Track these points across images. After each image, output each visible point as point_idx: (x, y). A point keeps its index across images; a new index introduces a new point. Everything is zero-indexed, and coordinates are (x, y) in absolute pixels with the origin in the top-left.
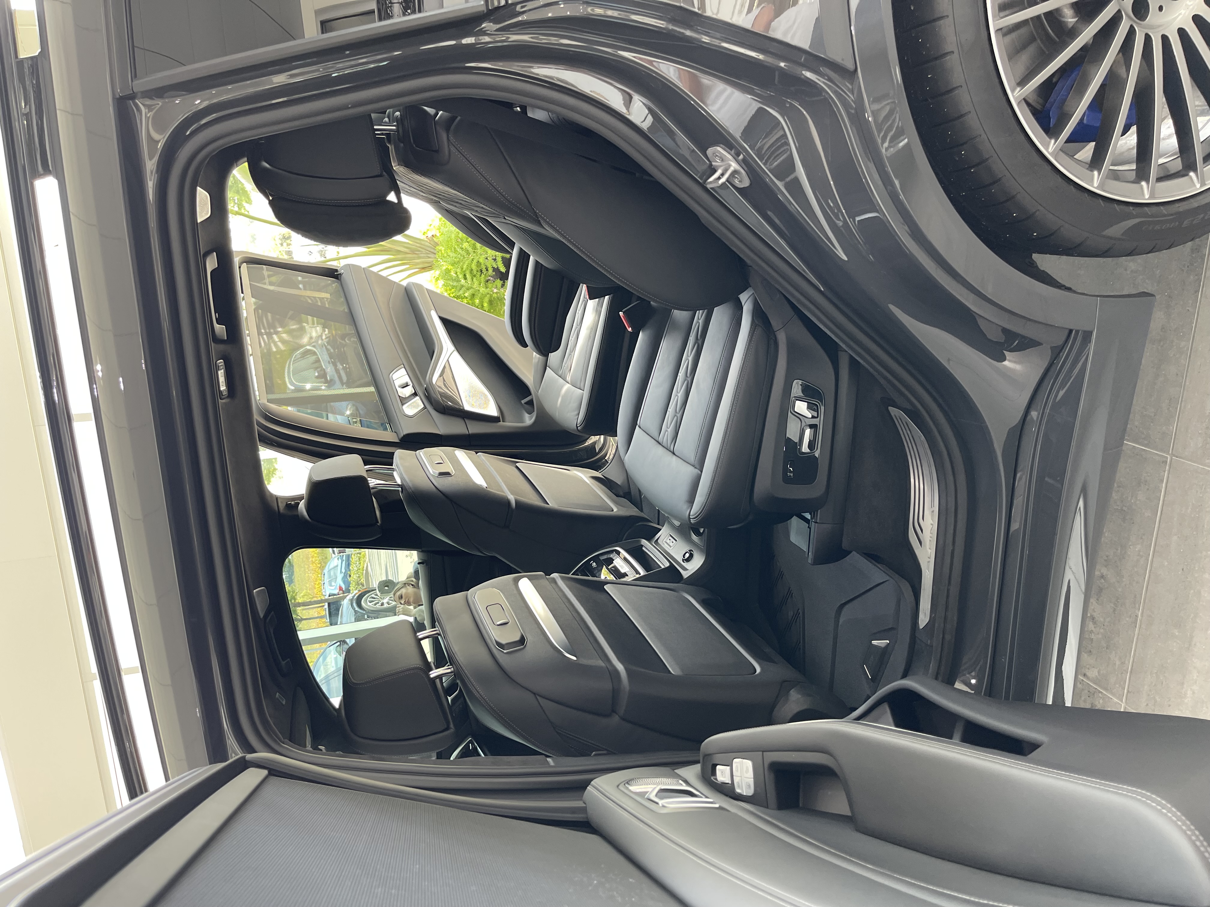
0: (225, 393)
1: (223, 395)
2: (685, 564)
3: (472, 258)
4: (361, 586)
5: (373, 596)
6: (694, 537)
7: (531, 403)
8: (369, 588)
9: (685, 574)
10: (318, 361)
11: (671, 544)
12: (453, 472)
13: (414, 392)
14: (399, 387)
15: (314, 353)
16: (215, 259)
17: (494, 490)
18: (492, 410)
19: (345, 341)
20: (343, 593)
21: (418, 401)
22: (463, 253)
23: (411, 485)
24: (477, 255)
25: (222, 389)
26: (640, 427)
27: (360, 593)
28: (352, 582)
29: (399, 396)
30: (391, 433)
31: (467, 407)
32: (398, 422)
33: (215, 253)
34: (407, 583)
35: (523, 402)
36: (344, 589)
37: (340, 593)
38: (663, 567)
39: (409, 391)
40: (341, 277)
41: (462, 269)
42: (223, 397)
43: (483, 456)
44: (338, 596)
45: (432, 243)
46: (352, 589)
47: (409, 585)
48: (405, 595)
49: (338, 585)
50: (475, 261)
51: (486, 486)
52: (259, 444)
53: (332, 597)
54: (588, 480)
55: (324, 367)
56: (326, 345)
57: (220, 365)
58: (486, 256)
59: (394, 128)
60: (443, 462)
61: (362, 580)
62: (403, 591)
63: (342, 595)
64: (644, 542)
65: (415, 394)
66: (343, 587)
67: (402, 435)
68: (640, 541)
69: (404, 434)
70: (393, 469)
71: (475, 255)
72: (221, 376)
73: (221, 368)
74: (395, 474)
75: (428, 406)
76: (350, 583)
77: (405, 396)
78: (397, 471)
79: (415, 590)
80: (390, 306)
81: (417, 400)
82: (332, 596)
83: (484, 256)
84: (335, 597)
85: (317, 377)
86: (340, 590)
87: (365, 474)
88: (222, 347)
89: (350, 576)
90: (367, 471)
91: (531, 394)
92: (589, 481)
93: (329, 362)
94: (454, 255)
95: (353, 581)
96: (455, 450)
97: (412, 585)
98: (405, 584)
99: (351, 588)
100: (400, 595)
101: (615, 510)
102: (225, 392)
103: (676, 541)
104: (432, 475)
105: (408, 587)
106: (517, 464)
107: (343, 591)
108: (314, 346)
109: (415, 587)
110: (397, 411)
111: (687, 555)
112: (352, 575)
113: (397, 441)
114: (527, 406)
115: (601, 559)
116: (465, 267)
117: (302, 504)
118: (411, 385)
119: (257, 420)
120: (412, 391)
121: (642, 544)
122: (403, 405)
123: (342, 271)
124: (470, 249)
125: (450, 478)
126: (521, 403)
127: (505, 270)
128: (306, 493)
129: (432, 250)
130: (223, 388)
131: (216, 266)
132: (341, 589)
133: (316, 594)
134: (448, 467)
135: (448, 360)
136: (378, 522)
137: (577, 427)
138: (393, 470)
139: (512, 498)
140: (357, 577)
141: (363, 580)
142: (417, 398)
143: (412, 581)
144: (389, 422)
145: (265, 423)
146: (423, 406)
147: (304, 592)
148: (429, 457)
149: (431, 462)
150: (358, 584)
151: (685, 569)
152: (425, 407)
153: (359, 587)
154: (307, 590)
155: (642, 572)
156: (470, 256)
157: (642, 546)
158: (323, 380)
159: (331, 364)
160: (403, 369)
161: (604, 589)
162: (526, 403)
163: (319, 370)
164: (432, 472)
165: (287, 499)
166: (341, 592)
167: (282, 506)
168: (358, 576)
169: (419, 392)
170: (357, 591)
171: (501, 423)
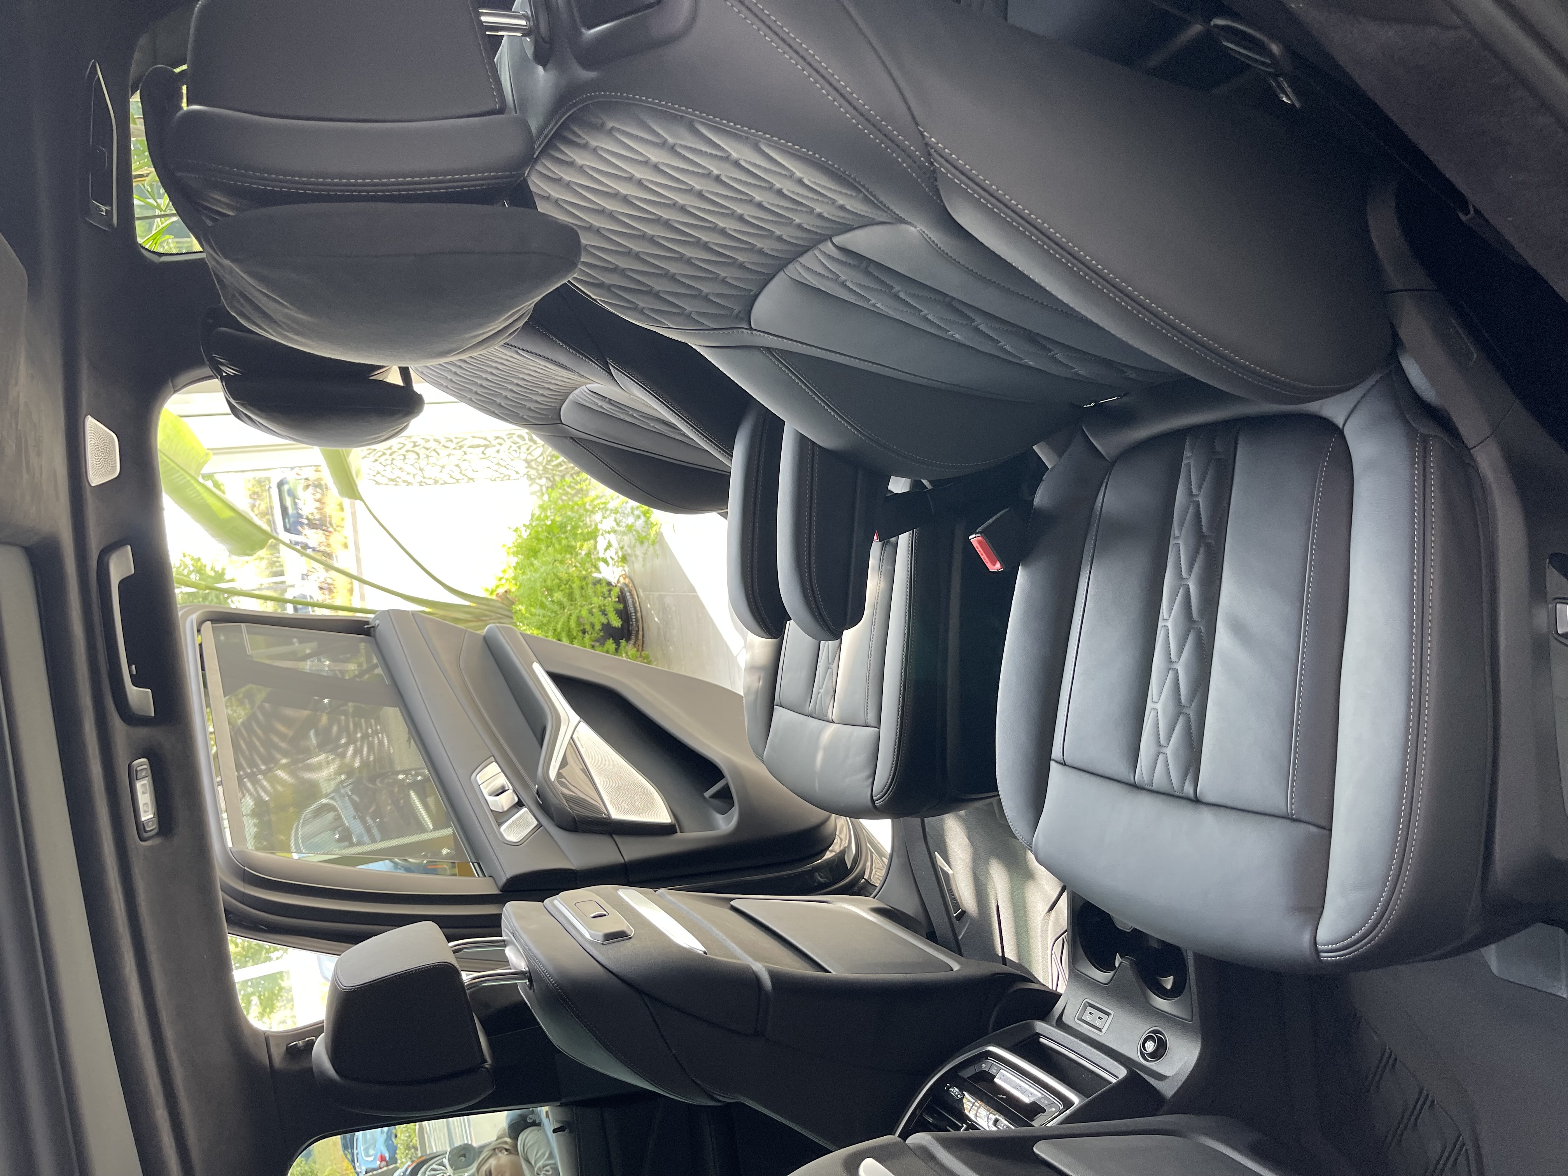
0: (152, 827)
1: (146, 831)
2: (1153, 1065)
3: (569, 612)
4: (413, 1150)
5: (434, 1166)
6: (1161, 1003)
7: (725, 796)
8: (427, 1155)
9: (1168, 1089)
10: (338, 818)
11: (1098, 1023)
12: (632, 932)
13: (517, 800)
14: (490, 795)
15: (333, 809)
16: (128, 559)
17: (719, 957)
18: (661, 815)
19: (376, 785)
20: (387, 1165)
21: (526, 814)
22: (556, 607)
23: (550, 968)
24: (576, 609)
25: (144, 818)
26: (1064, 764)
27: (414, 1164)
28: (399, 1145)
29: (492, 810)
30: (482, 878)
31: (616, 815)
32: (494, 858)
33: (129, 547)
34: (498, 1148)
35: (707, 794)
36: (388, 1159)
37: (382, 1166)
38: (1114, 1081)
39: (506, 800)
40: (374, 631)
41: (555, 630)
42: (146, 835)
43: (670, 894)
44: (380, 1171)
45: (506, 602)
46: (401, 1157)
47: (500, 1151)
48: (496, 1168)
49: (379, 1154)
50: (573, 618)
51: (704, 949)
52: (227, 931)
53: (371, 1174)
54: (871, 915)
55: (347, 824)
56: (350, 793)
57: (139, 769)
58: (590, 607)
59: (523, 22)
60: (605, 913)
61: (414, 1141)
62: (492, 1162)
63: (385, 1169)
64: (1040, 1026)
65: (520, 804)
66: (387, 1156)
67: (504, 880)
68: (1031, 1027)
69: (508, 876)
70: (504, 941)
71: (572, 608)
72: (144, 793)
73: (143, 774)
74: (509, 952)
75: (545, 822)
76: (396, 1148)
77: (503, 808)
78: (514, 944)
79: (512, 1157)
80: (462, 667)
81: (524, 813)
82: (370, 1172)
83: (586, 608)
84: (375, 1172)
85: (339, 841)
86: (381, 1161)
87: (452, 959)
88: (143, 732)
89: (396, 1136)
90: (455, 952)
91: (723, 777)
92: (874, 917)
93: (354, 818)
94: (542, 612)
95: (401, 1144)
96: (618, 889)
97: (507, 1150)
98: (494, 1149)
99: (398, 1156)
100: (488, 1171)
101: (956, 967)
102: (150, 824)
103: (1108, 1014)
104: (591, 942)
105: (500, 1155)
106: (732, 903)
107: (387, 1162)
108: (332, 798)
109: (510, 1153)
110: (490, 837)
111: (1150, 1046)
112: (399, 1135)
113: (496, 892)
114: (715, 802)
115: (966, 1077)
116: (559, 626)
117: (319, 1043)
118: (511, 787)
119: (221, 880)
120: (513, 798)
121: (1038, 1031)
122: (500, 824)
123: (377, 622)
124: (565, 600)
125: (628, 943)
126: (704, 798)
127: (621, 623)
128: (327, 1018)
129: (507, 613)
130: (147, 814)
131: (131, 570)
132: (383, 1159)
133: (346, 1170)
134: (616, 923)
135: (572, 738)
136: (485, 1061)
137: (873, 801)
138: (504, 944)
139: (759, 968)
140: (406, 1137)
141: (416, 1141)
142: (524, 810)
143: (506, 1143)
144: (476, 858)
145: (242, 889)
146: (536, 823)
147: (327, 1170)
148: (575, 907)
149: (581, 916)
150: (408, 1148)
151: (1160, 1077)
152: (540, 825)
153: (410, 1153)
154: (332, 1165)
155: (1076, 1100)
156: (566, 610)
157: (1038, 1035)
158: (346, 843)
159: (358, 820)
160: (494, 764)
161: (1037, 1155)
162: (714, 796)
163: (340, 829)
164: (588, 936)
165: (287, 1036)
166: (384, 1163)
167: (278, 1053)
168: (408, 1134)
169: (526, 799)
170: (409, 1163)
171: (679, 835)
